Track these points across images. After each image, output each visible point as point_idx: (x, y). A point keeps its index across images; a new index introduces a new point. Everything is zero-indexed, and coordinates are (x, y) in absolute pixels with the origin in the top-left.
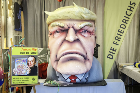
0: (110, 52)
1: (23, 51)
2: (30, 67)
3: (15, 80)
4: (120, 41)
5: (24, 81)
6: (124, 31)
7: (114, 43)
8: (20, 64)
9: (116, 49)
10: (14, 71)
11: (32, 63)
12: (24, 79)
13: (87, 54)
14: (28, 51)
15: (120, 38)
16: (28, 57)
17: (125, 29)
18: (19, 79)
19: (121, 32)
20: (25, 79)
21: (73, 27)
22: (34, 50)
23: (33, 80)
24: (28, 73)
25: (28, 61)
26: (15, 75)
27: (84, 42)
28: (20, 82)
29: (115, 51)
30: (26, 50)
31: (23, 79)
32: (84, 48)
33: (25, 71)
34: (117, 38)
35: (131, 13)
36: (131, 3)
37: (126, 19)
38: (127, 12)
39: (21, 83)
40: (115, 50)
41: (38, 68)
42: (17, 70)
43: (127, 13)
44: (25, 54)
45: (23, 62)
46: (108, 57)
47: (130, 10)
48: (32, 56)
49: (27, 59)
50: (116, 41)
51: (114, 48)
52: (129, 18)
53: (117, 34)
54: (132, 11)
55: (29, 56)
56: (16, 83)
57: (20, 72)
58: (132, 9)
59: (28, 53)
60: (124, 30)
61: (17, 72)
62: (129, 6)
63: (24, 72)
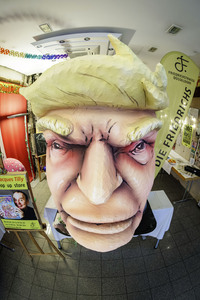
0: (158, 156)
1: (2, 183)
4: (172, 141)
5: (19, 226)
6: (178, 127)
7: (164, 144)
9: (166, 153)
11: (23, 202)
14: (9, 183)
15: (173, 137)
22: (19, 179)
24: (21, 216)
25: (15, 200)
29: (164, 155)
30: (6, 180)
31: (17, 224)
34: (169, 137)
35: (187, 103)
36: (187, 89)
38: (182, 100)
44: (6, 188)
47: (186, 98)
48: (18, 191)
50: (167, 141)
51: (163, 152)
52: (184, 110)
53: (170, 131)
54: (188, 100)
62: (185, 93)
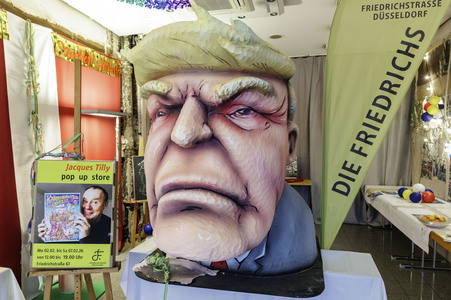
0: (340, 175)
1: (70, 172)
2: (88, 220)
3: (43, 254)
4: (371, 144)
5: (68, 260)
6: (384, 116)
7: (352, 150)
8: (60, 210)
9: (360, 167)
10: (40, 230)
11: (96, 207)
12: (68, 254)
13: (251, 191)
14: (83, 173)
15: (374, 137)
16: (83, 189)
17: (387, 109)
18: (55, 254)
19: (375, 119)
20: (72, 254)
21: (197, 96)
22: (103, 168)
23: (95, 258)
24: (82, 235)
25: (84, 201)
26: (43, 242)
27: (235, 148)
28: (58, 261)
29: (356, 173)
30: (79, 168)
31: (65, 254)
32: (236, 171)
33: (72, 231)
34: (363, 136)
35: (410, 63)
36: (411, 33)
37: (394, 80)
38: (395, 58)
39: (61, 264)
40: (355, 168)
41: (112, 222)
42: (49, 226)
43: (397, 63)
44: (77, 181)
45: (69, 205)
46: (334, 189)
47: (406, 53)
48: (96, 187)
49: (82, 195)
50: (359, 144)
51: (353, 165)
52: (402, 78)
53: (364, 124)
54: (413, 56)
55: (87, 187)
56: (45, 264)
57: (59, 233)
58: (412, 50)
59: (85, 178)
60: (385, 112)
61: (48, 233)
62: (403, 42)
63: (69, 231)
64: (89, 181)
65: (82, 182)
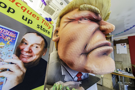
59: (30, 22)
64: (33, 26)
65: (25, 23)
